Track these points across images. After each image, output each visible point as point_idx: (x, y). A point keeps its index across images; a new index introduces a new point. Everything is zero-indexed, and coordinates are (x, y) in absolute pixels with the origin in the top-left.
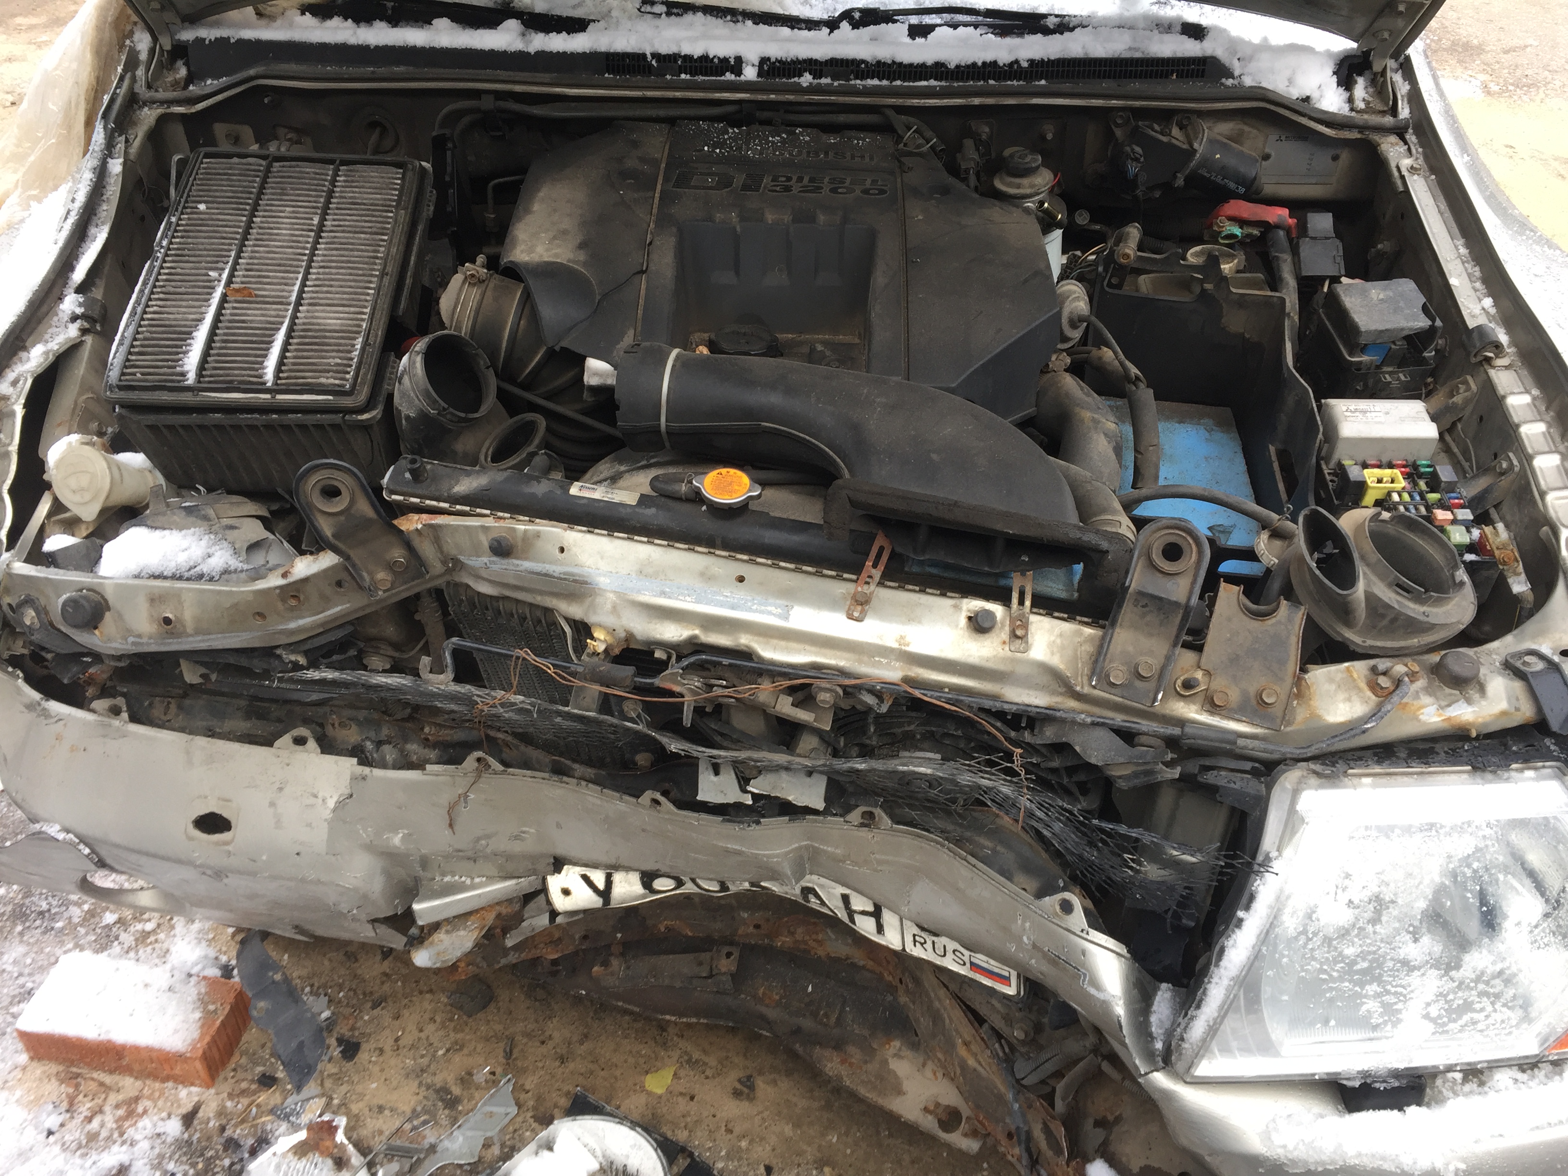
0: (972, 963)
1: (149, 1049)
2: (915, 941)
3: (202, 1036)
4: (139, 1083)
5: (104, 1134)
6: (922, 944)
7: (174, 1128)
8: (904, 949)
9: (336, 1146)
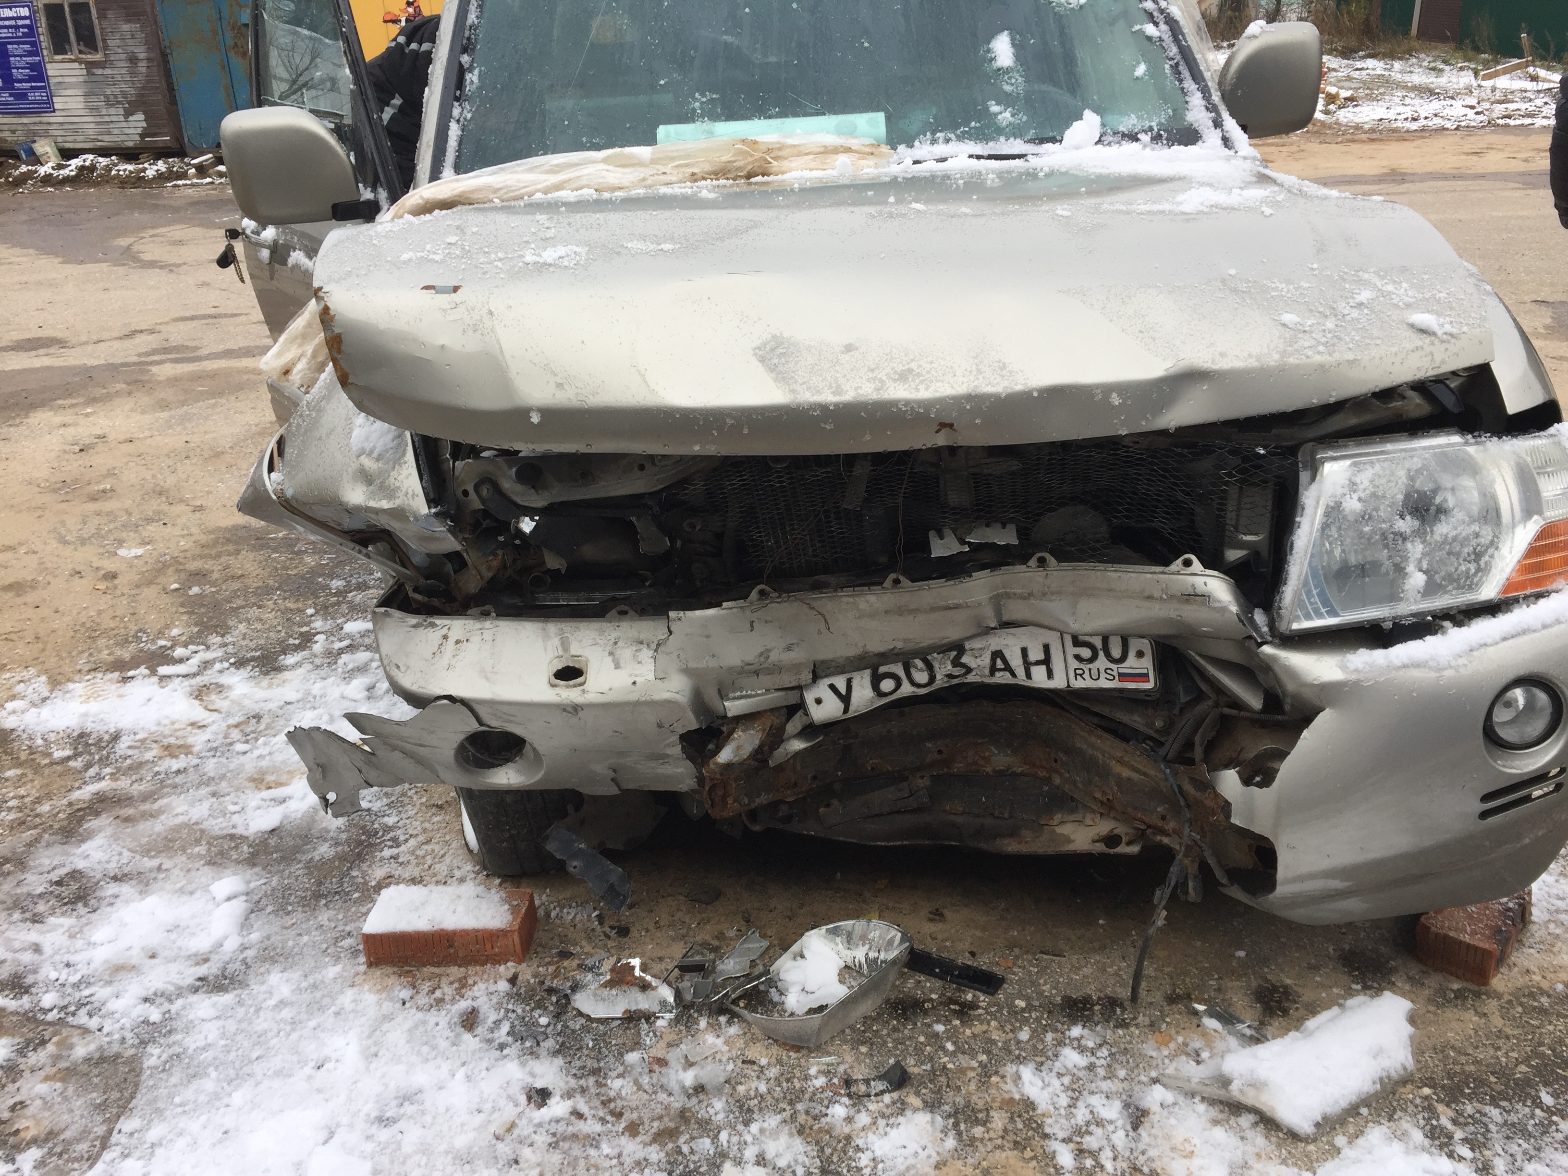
0: (1120, 674)
1: (476, 931)
2: (1076, 675)
3: (514, 919)
4: (462, 969)
5: (447, 998)
6: (1081, 675)
7: (503, 986)
8: (1069, 686)
9: (636, 978)
